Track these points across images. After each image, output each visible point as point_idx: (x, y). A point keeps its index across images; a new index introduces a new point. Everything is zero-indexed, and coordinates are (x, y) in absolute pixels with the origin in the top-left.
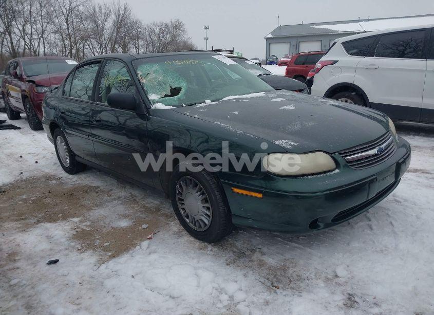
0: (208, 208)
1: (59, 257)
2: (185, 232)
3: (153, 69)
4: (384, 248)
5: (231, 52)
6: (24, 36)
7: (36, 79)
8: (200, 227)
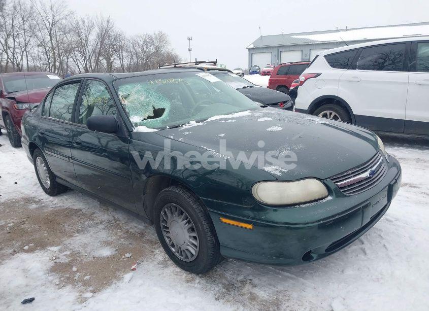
0: (195, 238)
1: (35, 294)
2: (170, 262)
3: (135, 89)
4: (380, 276)
5: (215, 63)
6: (7, 49)
7: (17, 95)
8: (187, 257)
